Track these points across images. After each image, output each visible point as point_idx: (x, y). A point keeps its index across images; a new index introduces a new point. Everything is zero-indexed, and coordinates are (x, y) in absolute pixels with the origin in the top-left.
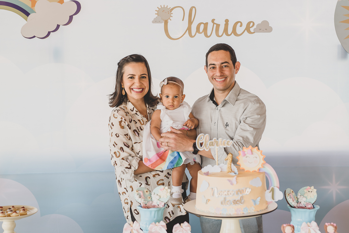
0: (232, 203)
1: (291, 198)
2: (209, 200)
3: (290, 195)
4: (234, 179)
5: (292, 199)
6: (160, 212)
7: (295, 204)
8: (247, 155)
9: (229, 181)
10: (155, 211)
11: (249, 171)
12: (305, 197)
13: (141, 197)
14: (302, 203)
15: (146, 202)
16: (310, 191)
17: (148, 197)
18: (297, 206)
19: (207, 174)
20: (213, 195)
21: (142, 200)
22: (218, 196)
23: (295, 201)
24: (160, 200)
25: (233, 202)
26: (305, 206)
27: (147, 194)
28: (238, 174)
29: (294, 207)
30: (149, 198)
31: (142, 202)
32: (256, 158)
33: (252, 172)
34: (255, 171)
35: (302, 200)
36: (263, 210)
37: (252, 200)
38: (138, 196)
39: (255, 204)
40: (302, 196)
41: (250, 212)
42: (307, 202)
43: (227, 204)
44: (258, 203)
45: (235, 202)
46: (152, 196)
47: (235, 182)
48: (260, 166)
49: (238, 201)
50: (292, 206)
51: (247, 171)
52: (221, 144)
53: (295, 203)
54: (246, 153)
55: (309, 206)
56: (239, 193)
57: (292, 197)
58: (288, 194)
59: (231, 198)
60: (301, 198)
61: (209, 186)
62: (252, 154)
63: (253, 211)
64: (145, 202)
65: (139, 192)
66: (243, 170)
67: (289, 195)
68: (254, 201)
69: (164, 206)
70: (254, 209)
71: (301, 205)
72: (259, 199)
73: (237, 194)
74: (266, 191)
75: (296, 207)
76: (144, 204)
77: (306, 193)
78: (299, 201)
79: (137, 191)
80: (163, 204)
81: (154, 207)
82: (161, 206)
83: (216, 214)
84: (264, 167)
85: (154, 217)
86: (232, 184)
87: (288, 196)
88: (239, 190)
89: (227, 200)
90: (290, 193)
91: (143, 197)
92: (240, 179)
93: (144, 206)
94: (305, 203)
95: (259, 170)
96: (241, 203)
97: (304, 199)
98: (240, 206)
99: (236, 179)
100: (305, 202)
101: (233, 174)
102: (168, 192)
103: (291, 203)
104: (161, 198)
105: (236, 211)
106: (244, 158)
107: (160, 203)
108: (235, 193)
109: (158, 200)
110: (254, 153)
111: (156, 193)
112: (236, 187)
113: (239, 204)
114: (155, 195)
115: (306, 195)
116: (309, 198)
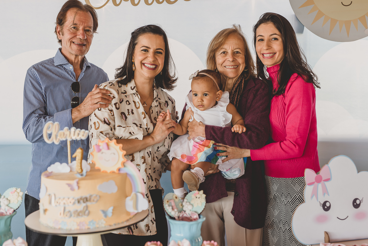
0: (73, 215)
1: (169, 206)
2: (47, 210)
3: (171, 202)
4: (74, 183)
5: (171, 207)
7: (176, 214)
8: (103, 150)
9: (69, 185)
11: (106, 172)
12: (192, 205)
14: (187, 212)
16: (198, 196)
18: (179, 217)
19: (48, 175)
20: (50, 203)
22: (56, 206)
23: (176, 210)
25: (74, 213)
26: (191, 217)
28: (86, 176)
29: (174, 218)
32: (114, 154)
33: (110, 172)
34: (113, 172)
35: (187, 209)
36: (119, 224)
37: (100, 210)
39: (106, 216)
40: (188, 203)
41: (98, 226)
42: (193, 212)
43: (67, 215)
44: (110, 214)
45: (79, 214)
46: (1, 200)
47: (76, 187)
48: (120, 165)
49: (81, 212)
50: (172, 216)
51: (103, 172)
52: (74, 135)
53: (176, 212)
54: (101, 148)
55: (195, 217)
56: (82, 201)
57: (173, 204)
58: (167, 200)
59: (72, 208)
60: (187, 206)
61: (46, 191)
62: (108, 148)
63: (103, 225)
66: (99, 170)
67: (168, 202)
68: (104, 212)
69: (12, 213)
70: (104, 222)
71: (185, 215)
72: (110, 210)
73: (79, 202)
75: (176, 218)
77: (193, 199)
78: (184, 209)
82: (9, 214)
83: (55, 228)
84: (125, 166)
86: (72, 189)
87: (166, 204)
88: (81, 199)
89: (67, 210)
90: (171, 200)
94: (190, 213)
95: (119, 170)
96: (85, 215)
97: (190, 207)
98: (84, 219)
99: (78, 183)
100: (190, 210)
101: (79, 176)
102: (19, 196)
103: (171, 213)
104: (11, 202)
105: (78, 225)
106: (99, 154)
107: (8, 210)
108: (77, 202)
109: (7, 205)
110: (110, 147)
111: (6, 197)
112: (79, 194)
113: (82, 216)
114: (4, 199)
115: (192, 203)
116: (195, 206)
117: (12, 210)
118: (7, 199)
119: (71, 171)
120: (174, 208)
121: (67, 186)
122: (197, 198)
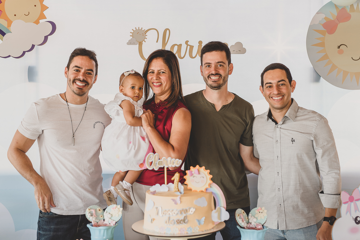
0: (176, 223)
1: (240, 218)
2: (154, 219)
3: (240, 216)
4: (177, 199)
5: (241, 220)
6: (110, 231)
7: (245, 224)
8: (195, 175)
9: (173, 200)
10: (104, 230)
11: (196, 191)
12: (256, 218)
13: (93, 215)
14: (253, 223)
15: (98, 220)
16: (261, 211)
17: (100, 216)
18: (247, 227)
19: (154, 193)
20: (158, 214)
21: (94, 218)
22: (163, 216)
23: (245, 222)
24: (112, 218)
25: (177, 221)
26: (256, 227)
27: (99, 212)
28: (184, 193)
29: (244, 228)
30: (102, 216)
31: (93, 221)
32: (203, 177)
33: (199, 191)
34: (202, 191)
35: (252, 221)
36: (208, 230)
37: (196, 219)
38: (90, 214)
39: (200, 224)
40: (253, 217)
41: (194, 231)
42: (257, 223)
43: (171, 223)
44: (202, 223)
45: (179, 222)
46: (104, 214)
47: (179, 202)
48: (207, 186)
49: (181, 220)
50: (242, 226)
51: (194, 191)
52: (170, 164)
53: (245, 223)
54: (193, 173)
55: (259, 227)
56: (183, 212)
57: (242, 217)
58: (238, 214)
59: (175, 217)
60: (252, 219)
61: (154, 205)
62: (199, 173)
63: (198, 231)
64: (96, 220)
65: (92, 210)
66: (191, 190)
67: (239, 215)
68: (199, 221)
69: (115, 224)
70: (198, 229)
71: (251, 226)
72: (203, 219)
73: (181, 213)
74: (212, 210)
75: (246, 228)
76: (95, 222)
77: (257, 213)
78: (250, 221)
79: (89, 210)
80: (114, 223)
81: (106, 225)
82: (112, 225)
83: (161, 233)
84: (211, 187)
85: (104, 236)
86: (176, 203)
87: (237, 217)
88: (183, 210)
89: (171, 219)
90: (240, 214)
91: (95, 215)
92: (185, 199)
93: (95, 224)
94: (255, 224)
95: (206, 189)
96: (185, 223)
97: (255, 220)
98: (183, 226)
99: (180, 199)
100: (255, 222)
101: (178, 193)
102: (119, 211)
103: (241, 224)
104: (113, 216)
105: (180, 231)
106: (192, 177)
107: (112, 222)
108: (179, 213)
109: (110, 218)
110: (201, 172)
111: (108, 212)
112: (180, 207)
113: (182, 223)
114: (107, 213)
115: (256, 216)
116: (259, 219)
117: (115, 222)
118: (110, 213)
119: (169, 190)
120: (243, 220)
121: (172, 201)
122: (260, 212)
